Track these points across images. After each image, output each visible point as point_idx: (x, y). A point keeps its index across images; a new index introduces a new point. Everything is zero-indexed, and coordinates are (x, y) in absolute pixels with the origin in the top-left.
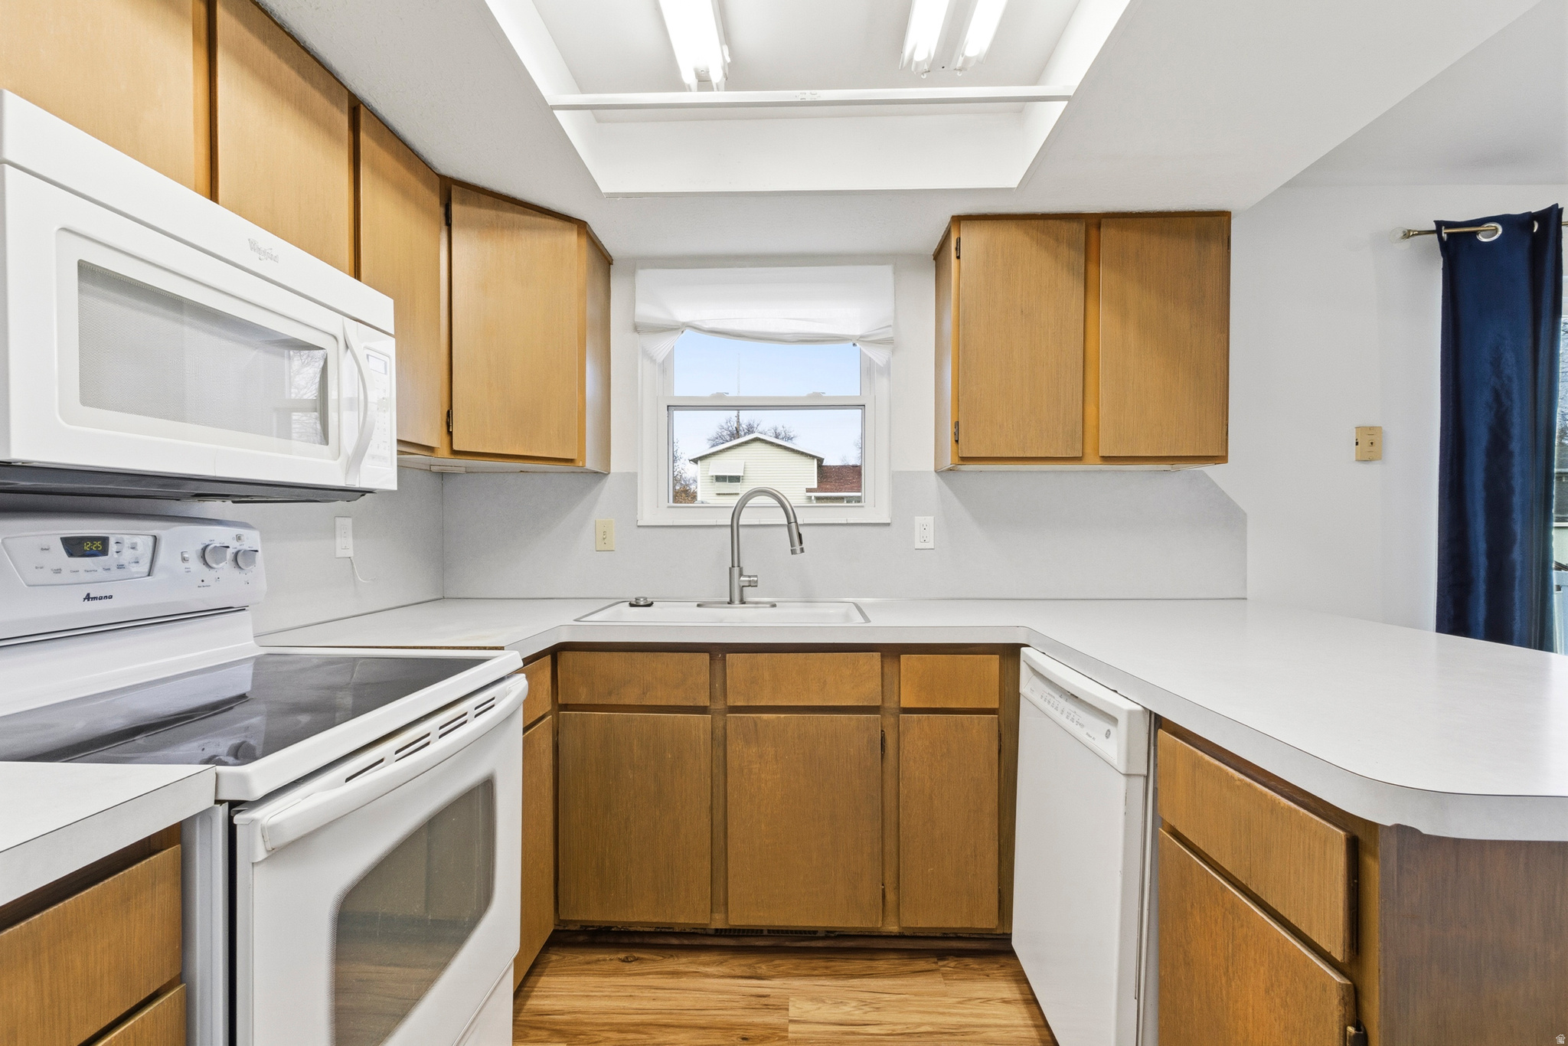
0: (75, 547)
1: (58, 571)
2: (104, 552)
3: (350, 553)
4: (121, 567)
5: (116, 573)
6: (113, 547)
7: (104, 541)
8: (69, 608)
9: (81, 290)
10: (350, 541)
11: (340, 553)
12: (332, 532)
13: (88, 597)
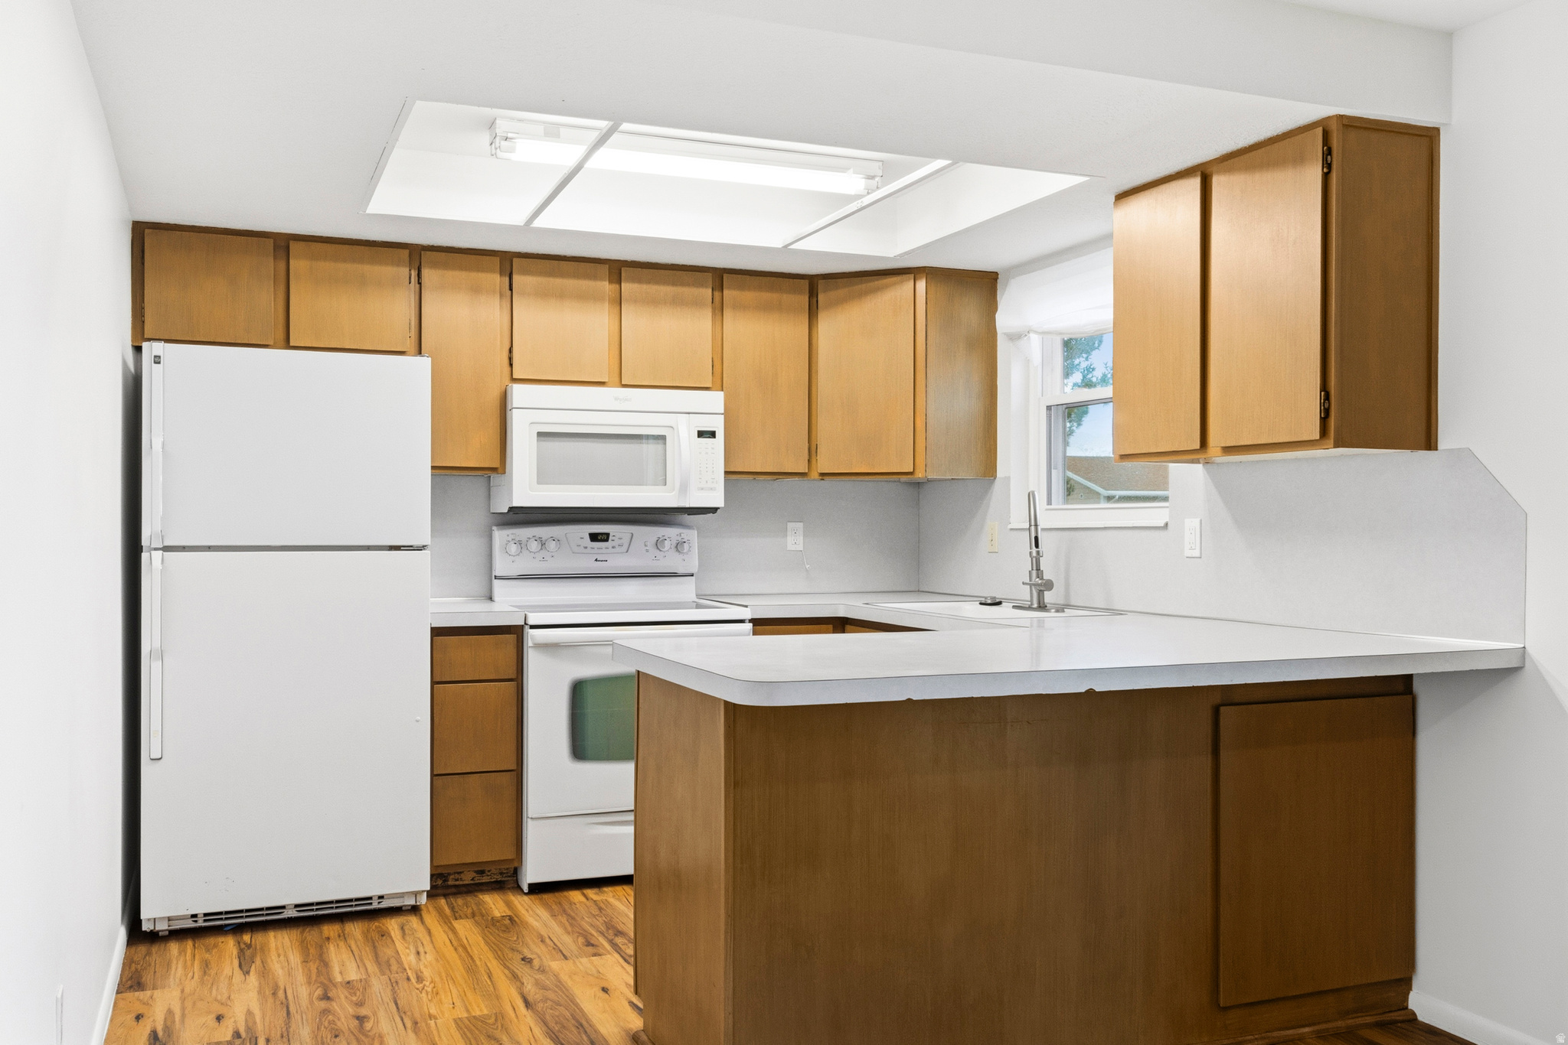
0: (594, 537)
1: (586, 548)
2: (607, 540)
3: (800, 547)
4: (613, 547)
5: (611, 550)
6: (611, 538)
7: (608, 535)
8: (586, 565)
9: (537, 441)
10: (800, 539)
11: (791, 547)
12: (784, 532)
13: (596, 560)
